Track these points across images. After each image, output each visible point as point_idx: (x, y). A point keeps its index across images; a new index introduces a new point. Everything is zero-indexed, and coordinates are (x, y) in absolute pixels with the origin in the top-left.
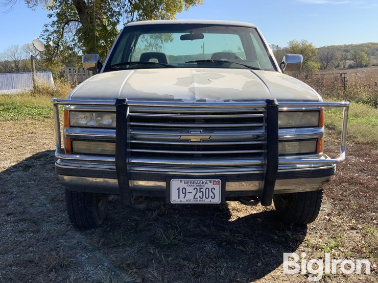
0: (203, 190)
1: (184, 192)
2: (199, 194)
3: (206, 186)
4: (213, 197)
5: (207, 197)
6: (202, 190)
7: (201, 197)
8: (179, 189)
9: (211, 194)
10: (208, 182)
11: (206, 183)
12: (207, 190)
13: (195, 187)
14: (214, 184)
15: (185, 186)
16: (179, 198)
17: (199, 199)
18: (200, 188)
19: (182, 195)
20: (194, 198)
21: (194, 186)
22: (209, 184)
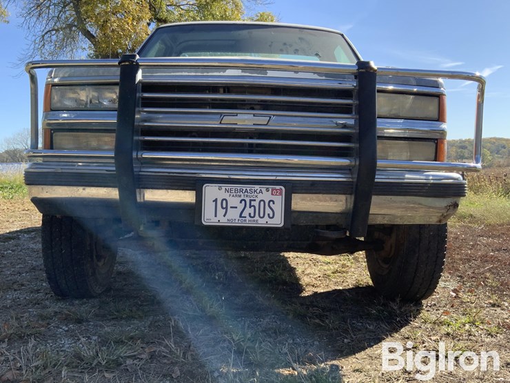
0: (255, 204)
1: (224, 206)
2: (249, 210)
3: (261, 197)
4: (271, 216)
5: (262, 215)
6: (253, 203)
7: (252, 215)
8: (216, 201)
9: (268, 211)
10: (264, 190)
11: (261, 192)
12: (262, 203)
13: (242, 198)
14: (272, 194)
15: (226, 196)
16: (216, 216)
17: (248, 218)
18: (251, 201)
19: (221, 212)
20: (241, 216)
21: (240, 196)
22: (265, 194)
